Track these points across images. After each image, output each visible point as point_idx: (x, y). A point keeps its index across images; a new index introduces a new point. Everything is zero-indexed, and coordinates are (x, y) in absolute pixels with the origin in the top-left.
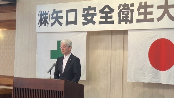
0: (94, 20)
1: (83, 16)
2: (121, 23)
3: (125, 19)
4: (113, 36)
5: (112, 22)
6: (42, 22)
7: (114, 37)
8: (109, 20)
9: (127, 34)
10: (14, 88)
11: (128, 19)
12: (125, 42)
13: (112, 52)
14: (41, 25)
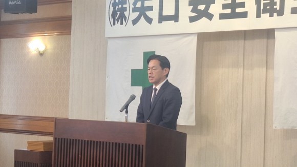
0: (210, 11)
1: (190, 5)
2: (262, 15)
3: (268, 7)
4: (247, 42)
5: (244, 15)
6: (116, 18)
7: (249, 43)
8: (238, 10)
9: (274, 37)
10: (55, 139)
11: (275, 7)
12: (269, 52)
13: (245, 71)
14: (114, 24)
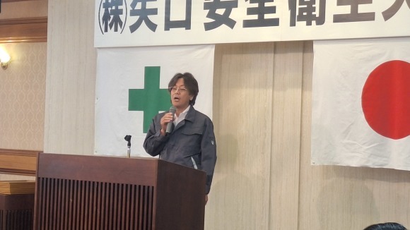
0: (231, 17)
4: (278, 56)
5: (275, 22)
6: (109, 23)
7: (280, 58)
9: (311, 50)
10: (38, 179)
12: (306, 69)
13: (275, 93)
14: (106, 30)
